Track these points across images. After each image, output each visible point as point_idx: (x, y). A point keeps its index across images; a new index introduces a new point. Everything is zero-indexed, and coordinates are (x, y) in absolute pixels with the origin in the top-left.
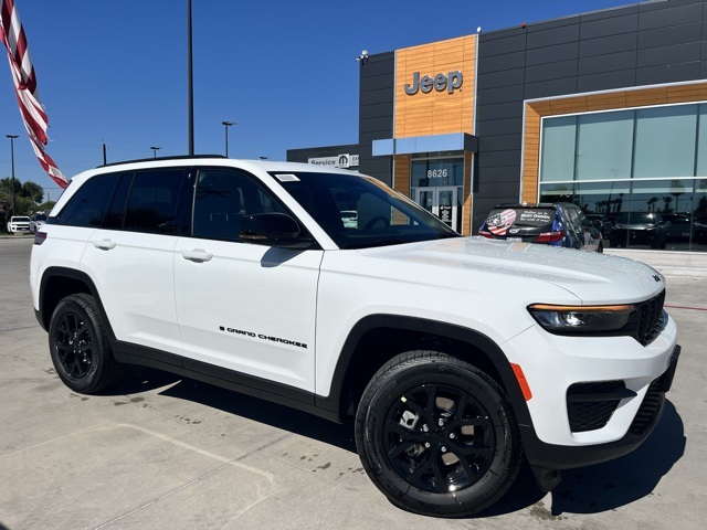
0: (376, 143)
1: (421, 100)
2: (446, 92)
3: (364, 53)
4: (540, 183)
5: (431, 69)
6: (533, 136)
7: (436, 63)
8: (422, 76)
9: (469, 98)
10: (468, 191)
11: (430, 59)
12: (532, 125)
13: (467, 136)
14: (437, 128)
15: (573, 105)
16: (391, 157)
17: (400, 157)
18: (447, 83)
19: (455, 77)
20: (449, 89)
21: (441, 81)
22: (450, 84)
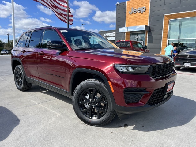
0: (120, 29)
1: (134, 15)
2: (141, 13)
3: (118, 2)
4: (168, 40)
5: (137, 7)
6: (166, 25)
7: (138, 4)
9: (147, 15)
10: (146, 42)
11: (136, 4)
12: (166, 22)
13: (146, 26)
14: (138, 24)
15: (179, 16)
16: (125, 33)
17: (127, 33)
18: (141, 10)
19: (143, 8)
20: (142, 12)
21: (139, 10)
22: (142, 10)
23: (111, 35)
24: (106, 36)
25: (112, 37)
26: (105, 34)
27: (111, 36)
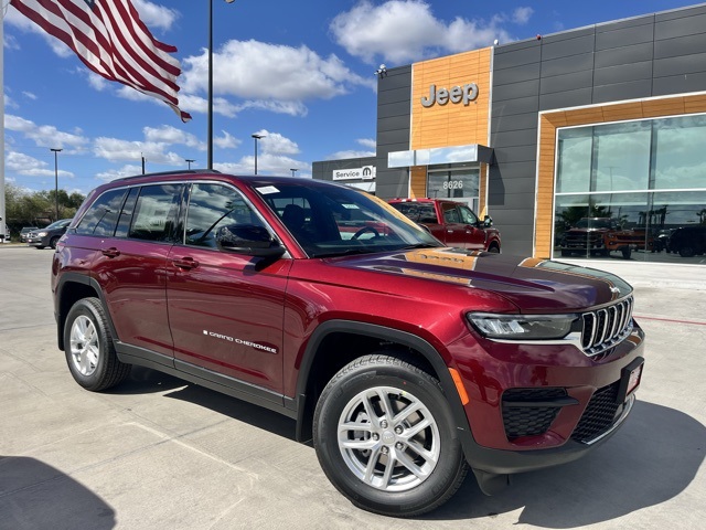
0: (391, 155)
1: (437, 111)
2: (461, 104)
3: (382, 67)
4: (555, 194)
5: (447, 82)
6: (549, 147)
7: (453, 76)
8: (438, 89)
9: (485, 109)
10: (483, 201)
11: (446, 72)
12: (547, 136)
13: (481, 148)
14: (452, 140)
15: (588, 116)
16: (407, 169)
17: (416, 169)
18: (462, 95)
19: (470, 89)
20: (465, 101)
21: (456, 93)
22: (466, 97)
23: (357, 174)
24: (340, 178)
25: (360, 180)
26: (335, 172)
27: (356, 177)
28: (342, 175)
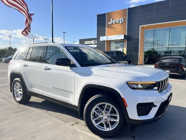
1: (113, 26)
4: (144, 48)
5: (115, 18)
6: (142, 35)
9: (125, 25)
10: (125, 50)
11: (115, 15)
14: (117, 33)
15: (153, 27)
17: (107, 41)
21: (118, 21)
24: (87, 44)
26: (85, 42)
28: (87, 43)
